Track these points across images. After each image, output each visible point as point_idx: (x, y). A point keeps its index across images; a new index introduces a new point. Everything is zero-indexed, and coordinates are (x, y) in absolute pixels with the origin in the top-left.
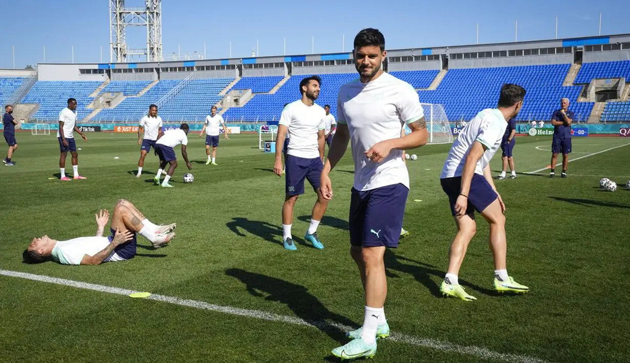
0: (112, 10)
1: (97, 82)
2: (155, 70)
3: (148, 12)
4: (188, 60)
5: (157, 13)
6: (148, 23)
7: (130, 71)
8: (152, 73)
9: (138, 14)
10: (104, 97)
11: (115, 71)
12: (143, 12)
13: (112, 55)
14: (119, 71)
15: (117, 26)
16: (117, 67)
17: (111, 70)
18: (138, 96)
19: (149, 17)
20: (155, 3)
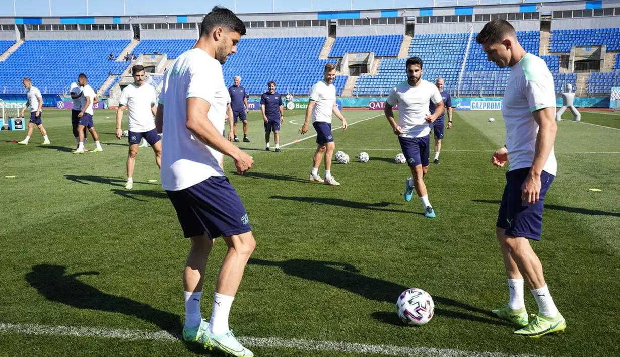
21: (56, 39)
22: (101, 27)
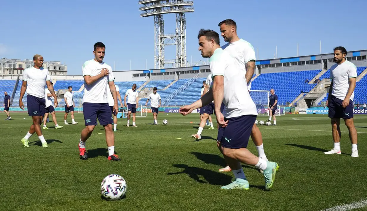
0: (156, 36)
1: (142, 82)
2: (176, 73)
3: (177, 36)
4: (196, 66)
5: (183, 37)
6: (177, 43)
7: (161, 74)
8: (174, 75)
9: (172, 38)
10: (144, 91)
11: (153, 74)
12: (174, 36)
13: (155, 64)
14: (155, 74)
15: (159, 46)
16: (154, 72)
17: (151, 74)
18: (164, 90)
19: (178, 39)
20: (181, 30)
21: (278, 72)
22: (303, 63)
